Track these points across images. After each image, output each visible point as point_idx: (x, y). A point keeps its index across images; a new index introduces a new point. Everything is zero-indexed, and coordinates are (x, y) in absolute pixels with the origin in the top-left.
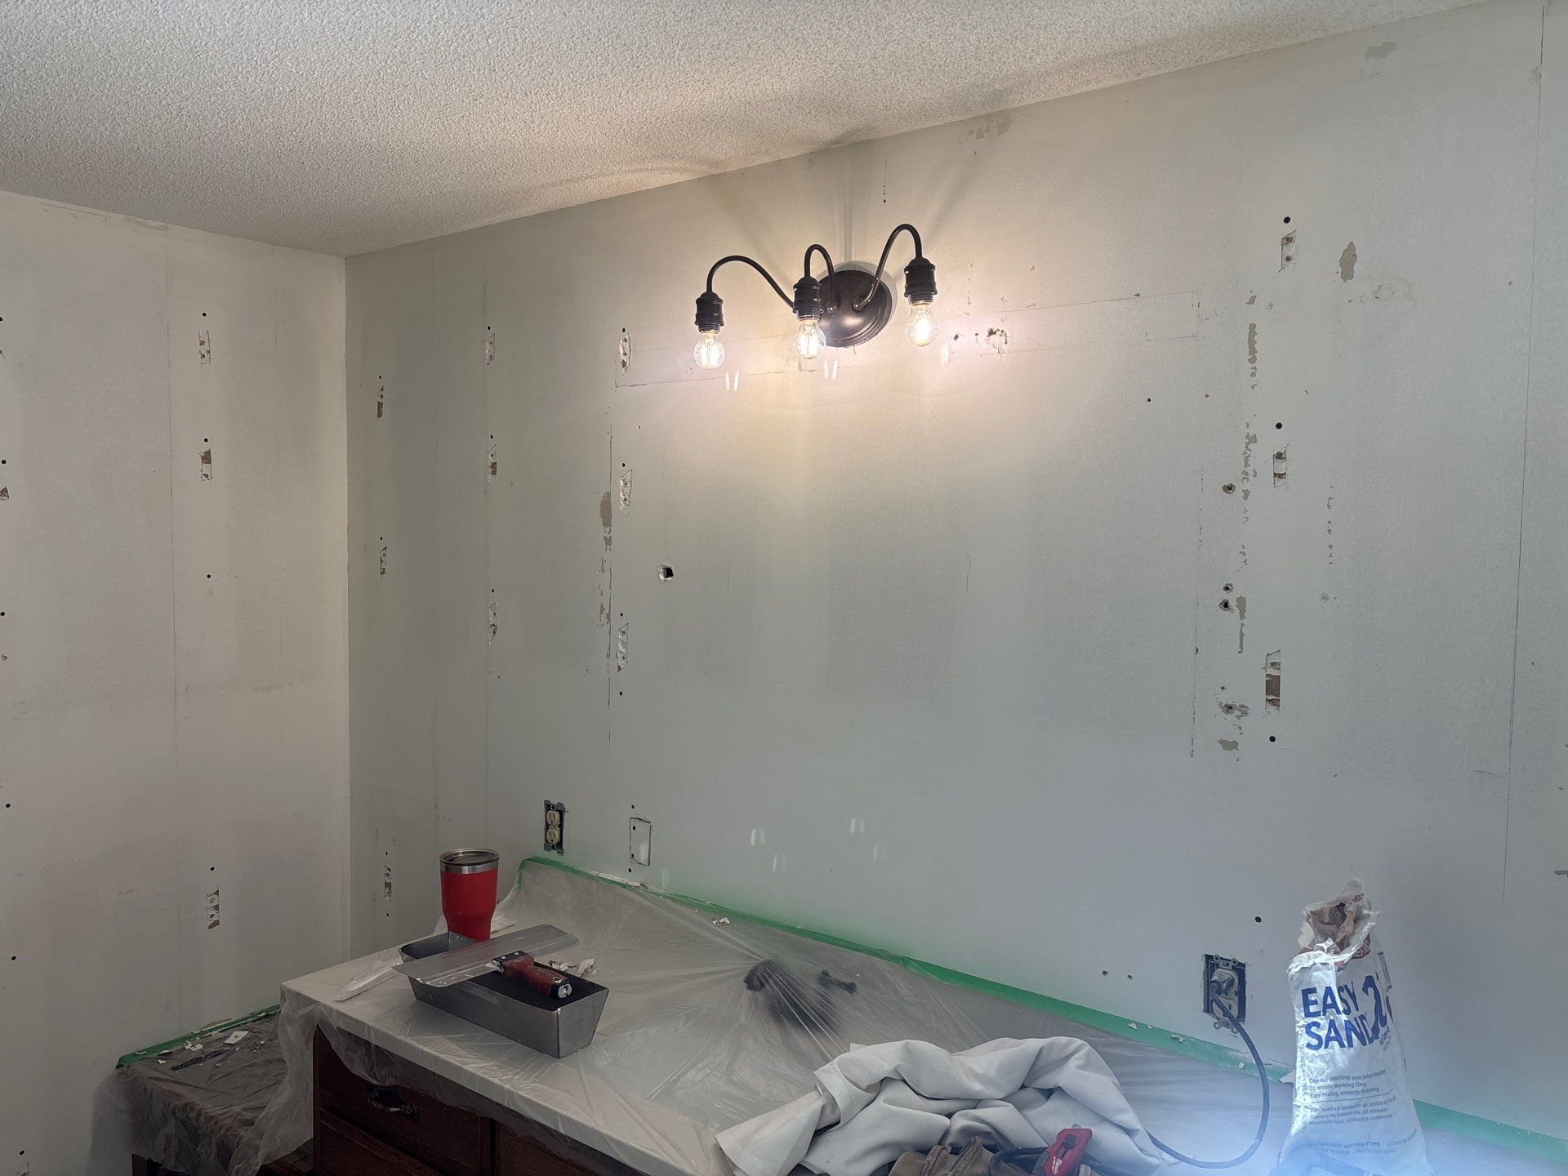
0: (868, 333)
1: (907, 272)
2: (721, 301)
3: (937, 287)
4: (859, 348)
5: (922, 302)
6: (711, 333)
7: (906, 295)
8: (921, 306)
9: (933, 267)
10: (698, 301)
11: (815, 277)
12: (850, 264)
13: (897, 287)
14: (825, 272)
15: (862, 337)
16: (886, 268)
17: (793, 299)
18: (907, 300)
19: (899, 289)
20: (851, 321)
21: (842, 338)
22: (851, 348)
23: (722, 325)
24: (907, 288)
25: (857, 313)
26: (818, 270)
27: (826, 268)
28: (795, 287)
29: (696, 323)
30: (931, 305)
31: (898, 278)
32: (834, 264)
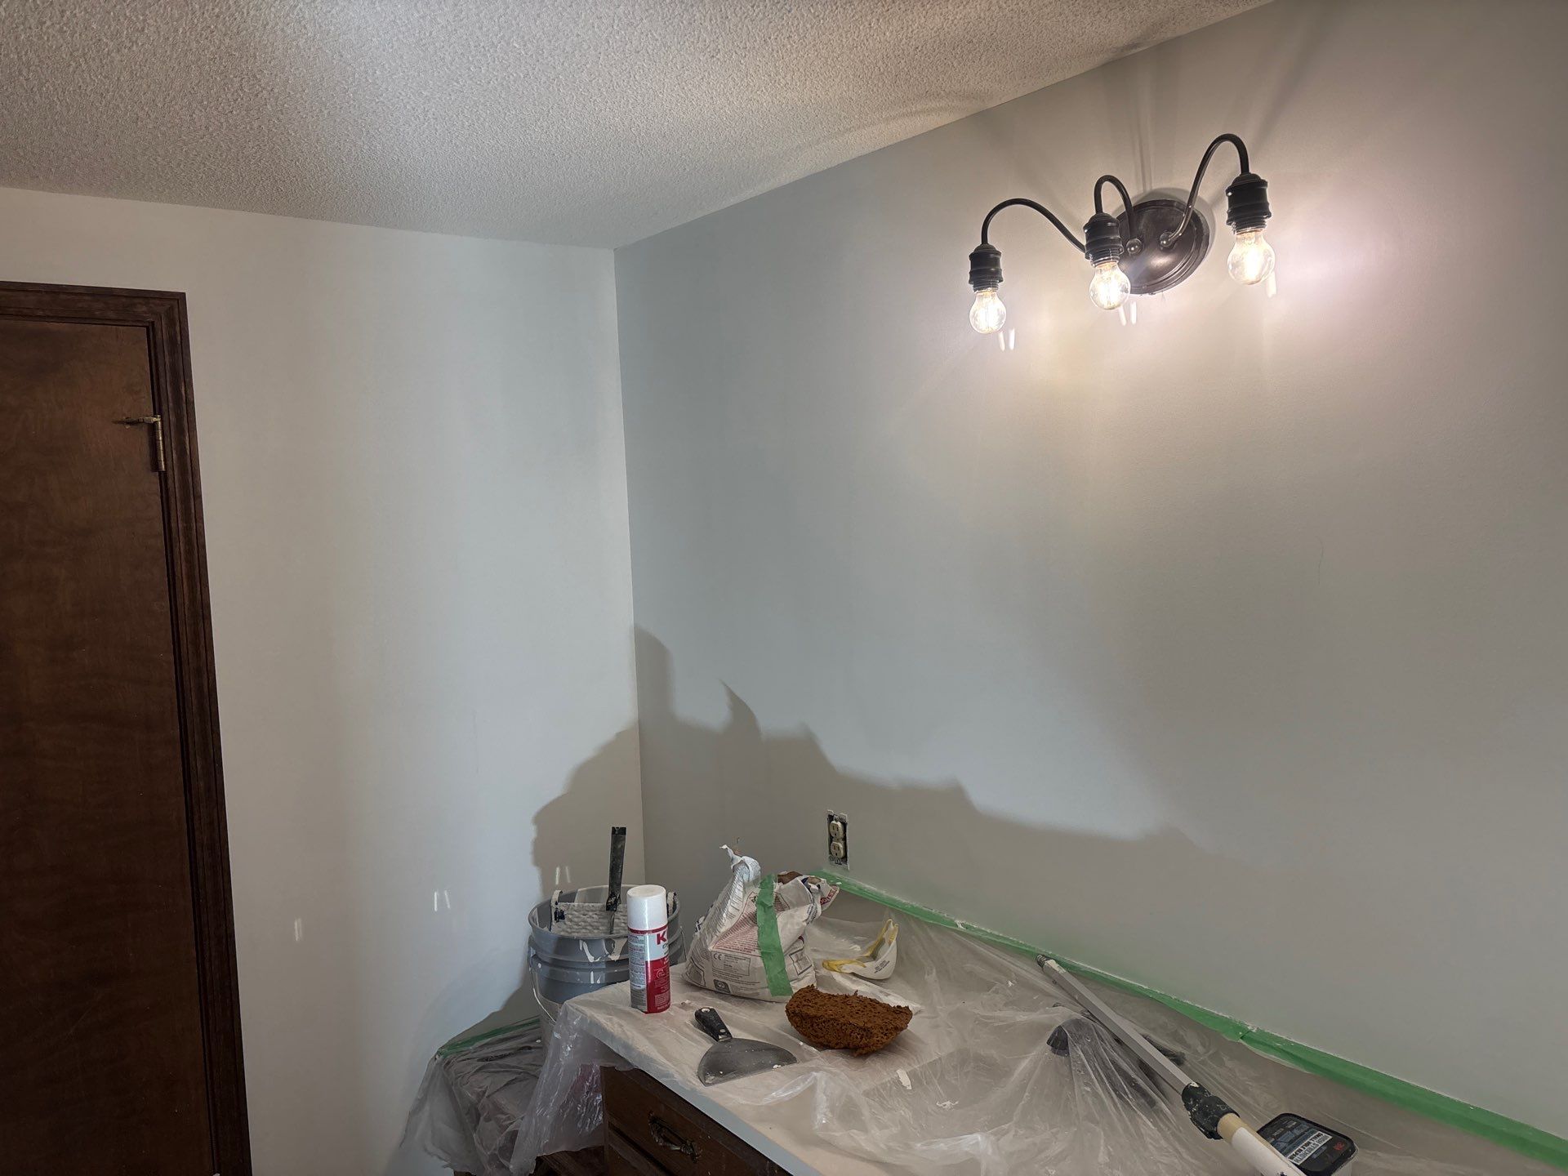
0: (1181, 273)
1: (1230, 194)
2: (998, 253)
3: (1271, 209)
4: (1168, 293)
5: (1249, 229)
6: (988, 292)
7: (1229, 222)
8: (1250, 234)
9: (1264, 183)
10: (972, 256)
11: (1110, 214)
12: (1152, 193)
13: (1215, 215)
14: (1121, 207)
15: (1173, 279)
16: (1200, 193)
17: (1084, 243)
18: (1230, 228)
19: (1219, 218)
20: (1160, 261)
21: (1148, 283)
22: (1158, 294)
23: (1001, 281)
24: (1230, 214)
25: (1167, 250)
26: (1113, 205)
27: (1122, 202)
28: (1085, 228)
29: (970, 282)
30: (1263, 232)
31: (1216, 201)
32: (1132, 194)
